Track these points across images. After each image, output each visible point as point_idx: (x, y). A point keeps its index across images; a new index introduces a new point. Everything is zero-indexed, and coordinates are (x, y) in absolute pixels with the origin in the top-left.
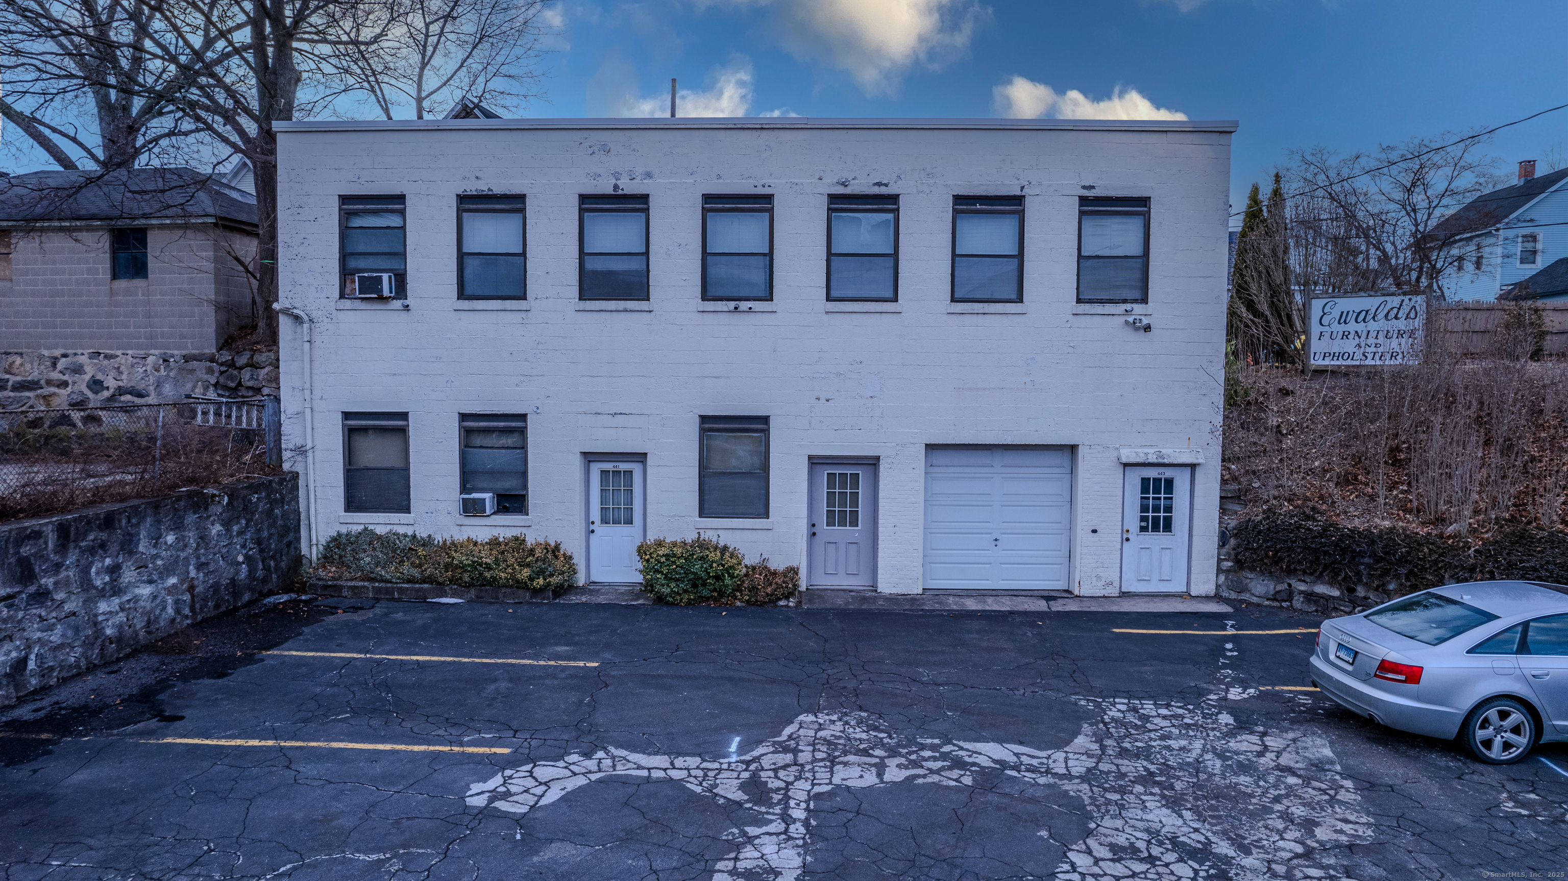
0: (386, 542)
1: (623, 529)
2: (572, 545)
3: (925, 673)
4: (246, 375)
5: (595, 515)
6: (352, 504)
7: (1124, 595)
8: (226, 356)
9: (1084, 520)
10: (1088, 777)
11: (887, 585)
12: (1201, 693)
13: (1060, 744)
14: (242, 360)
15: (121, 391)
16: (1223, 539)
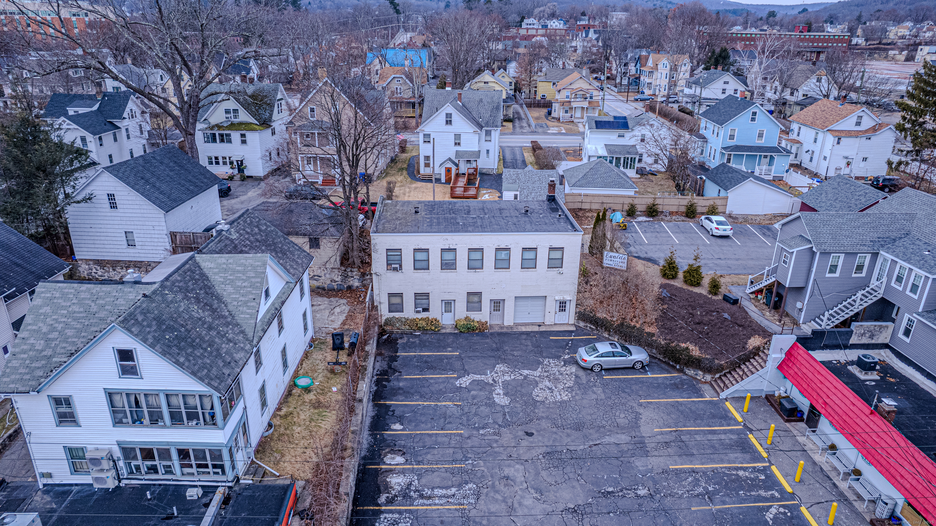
0: (399, 320)
1: (449, 313)
2: (439, 318)
3: (516, 353)
4: (349, 274)
5: (443, 311)
6: (390, 311)
7: (555, 324)
8: (343, 268)
9: (547, 310)
10: (539, 376)
11: (506, 324)
12: (560, 356)
13: (536, 370)
14: (349, 270)
15: (314, 276)
16: (576, 313)
